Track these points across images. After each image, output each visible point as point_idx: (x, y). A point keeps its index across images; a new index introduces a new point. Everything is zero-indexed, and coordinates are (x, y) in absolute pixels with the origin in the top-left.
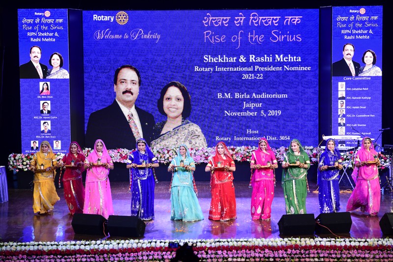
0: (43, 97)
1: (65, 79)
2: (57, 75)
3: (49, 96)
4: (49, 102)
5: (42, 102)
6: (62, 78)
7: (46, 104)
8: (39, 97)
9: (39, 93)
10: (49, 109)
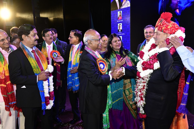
0: (119, 21)
1: (128, 7)
2: (125, 5)
3: (122, 20)
4: (121, 24)
5: (119, 24)
6: (127, 7)
7: (120, 26)
8: (118, 21)
9: (118, 19)
10: (121, 28)
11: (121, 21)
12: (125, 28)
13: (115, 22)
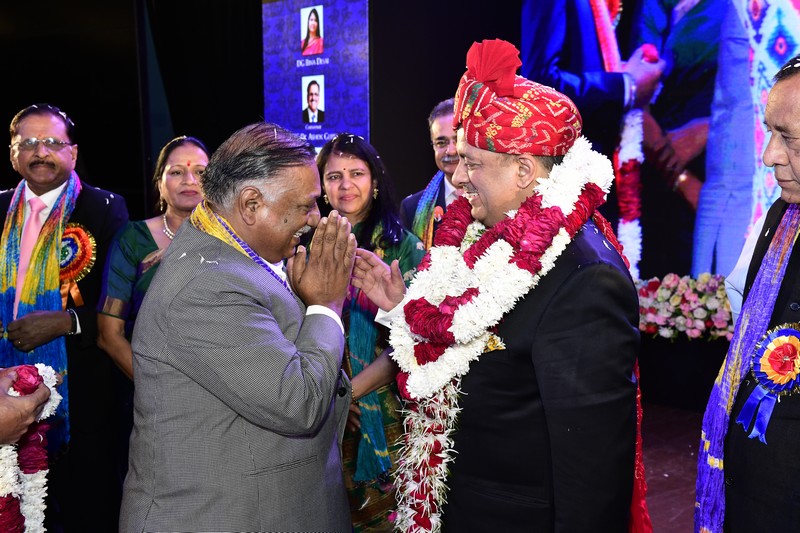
0: (309, 63)
7: (314, 89)
8: (300, 63)
9: (300, 49)
10: (320, 104)
11: (320, 61)
12: (341, 100)
13: (285, 66)
